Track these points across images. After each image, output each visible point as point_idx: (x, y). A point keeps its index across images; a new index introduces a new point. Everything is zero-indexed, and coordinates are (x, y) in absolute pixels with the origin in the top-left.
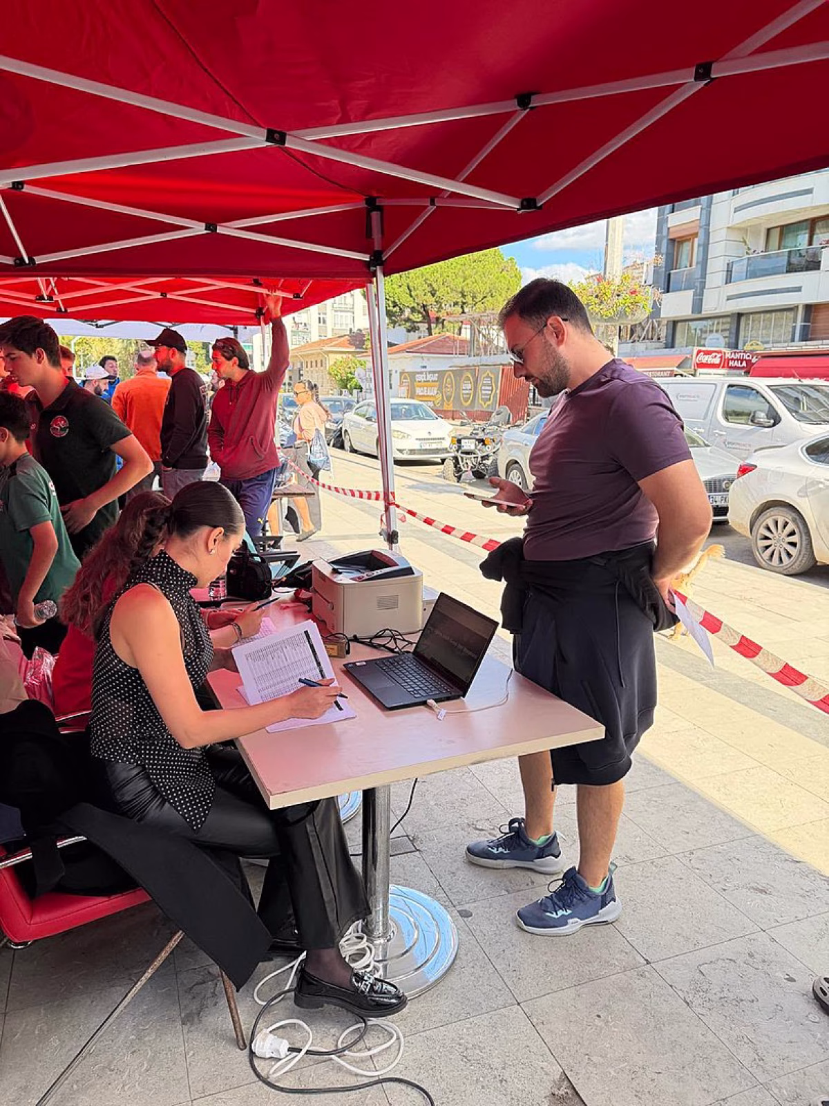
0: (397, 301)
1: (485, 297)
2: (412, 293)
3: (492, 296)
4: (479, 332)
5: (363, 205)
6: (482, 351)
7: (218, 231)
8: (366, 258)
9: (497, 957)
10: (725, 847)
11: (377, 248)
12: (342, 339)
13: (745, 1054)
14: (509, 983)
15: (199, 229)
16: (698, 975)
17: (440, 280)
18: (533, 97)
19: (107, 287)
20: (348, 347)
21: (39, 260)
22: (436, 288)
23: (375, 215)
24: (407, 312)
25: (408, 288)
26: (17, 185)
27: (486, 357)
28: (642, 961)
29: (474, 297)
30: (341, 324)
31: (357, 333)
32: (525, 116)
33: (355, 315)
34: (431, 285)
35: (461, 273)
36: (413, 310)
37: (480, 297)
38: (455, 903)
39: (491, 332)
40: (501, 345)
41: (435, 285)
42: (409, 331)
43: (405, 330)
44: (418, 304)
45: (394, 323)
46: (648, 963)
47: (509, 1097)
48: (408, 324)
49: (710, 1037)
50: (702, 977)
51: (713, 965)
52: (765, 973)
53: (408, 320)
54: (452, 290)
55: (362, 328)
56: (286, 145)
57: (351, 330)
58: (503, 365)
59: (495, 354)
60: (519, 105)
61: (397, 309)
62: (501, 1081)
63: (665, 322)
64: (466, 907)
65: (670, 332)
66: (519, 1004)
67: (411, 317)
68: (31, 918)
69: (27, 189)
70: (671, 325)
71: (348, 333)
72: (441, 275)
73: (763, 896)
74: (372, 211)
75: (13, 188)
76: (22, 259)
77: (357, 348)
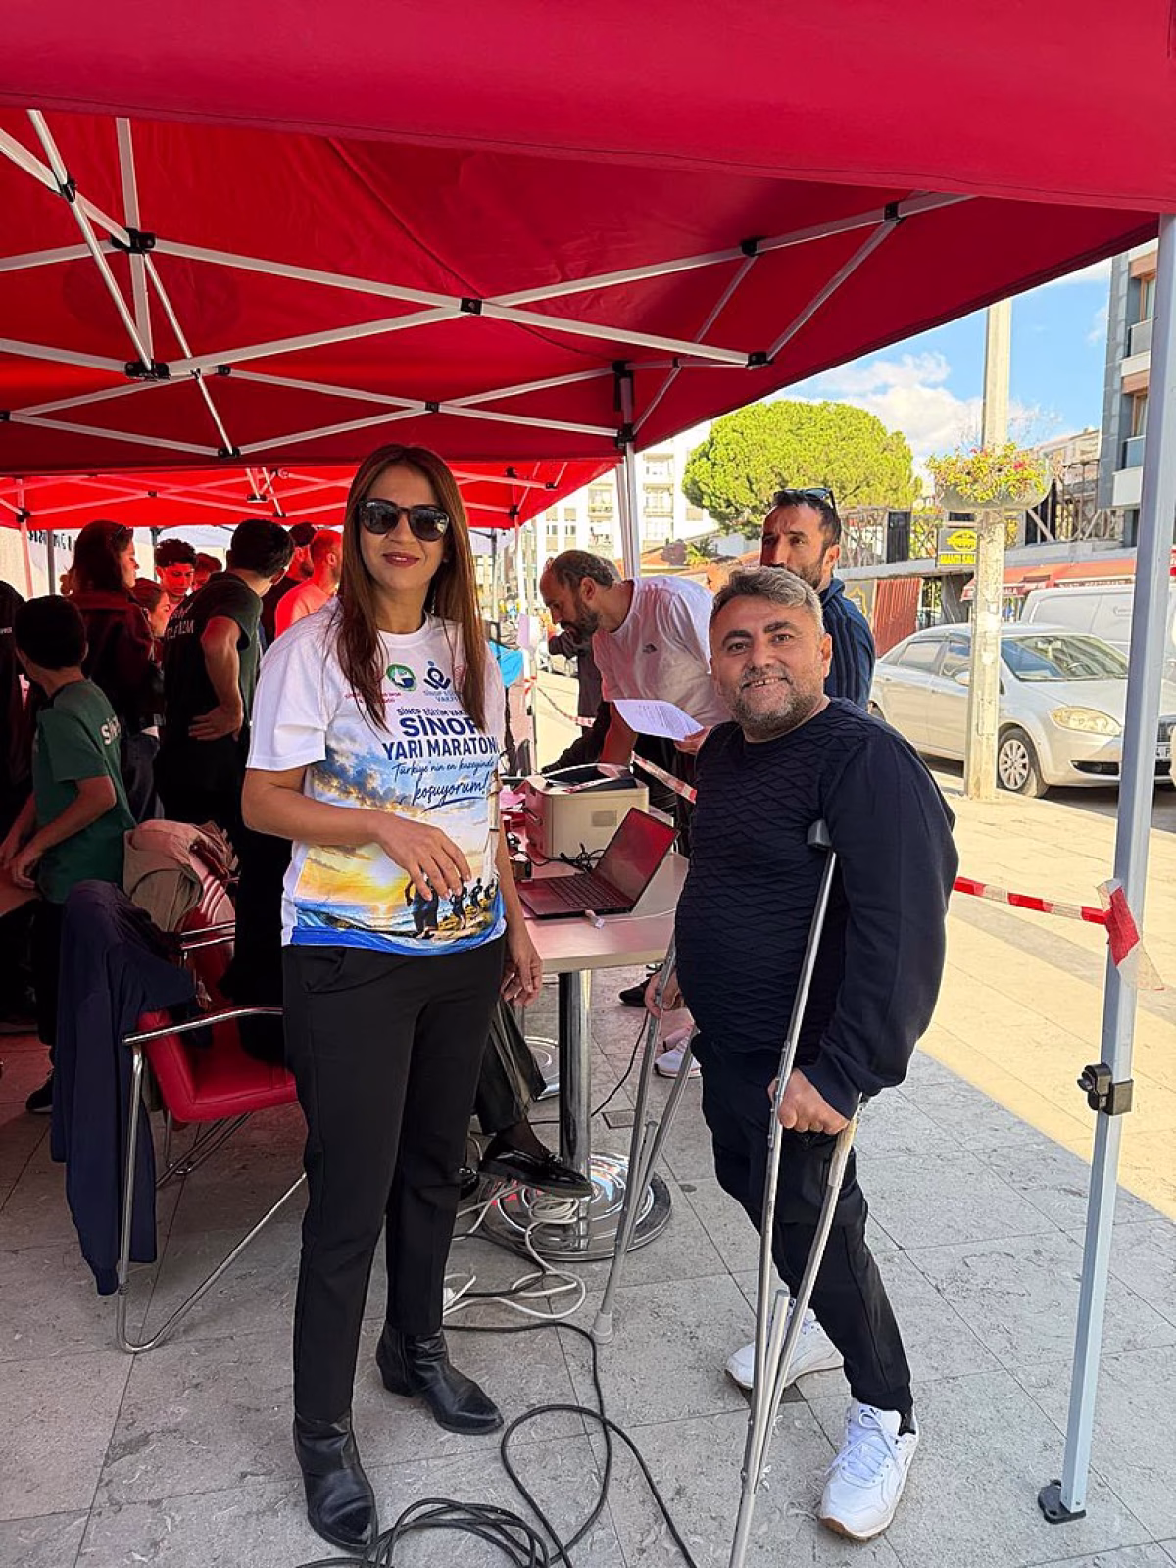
0: (731, 498)
1: (858, 488)
2: (754, 487)
3: (868, 485)
4: (846, 534)
5: (610, 371)
6: (851, 560)
7: (441, 410)
8: (613, 433)
9: (717, 1230)
10: (1042, 1147)
11: (627, 421)
12: (656, 553)
13: (996, 1342)
14: (724, 1254)
15: (418, 408)
16: (960, 1266)
17: (794, 466)
18: (758, 244)
19: (322, 484)
20: (659, 564)
21: (244, 450)
22: (787, 478)
23: (625, 382)
24: (747, 512)
25: (749, 481)
26: (224, 369)
27: (856, 570)
28: (895, 1247)
29: (842, 488)
30: (655, 534)
31: (676, 545)
32: (755, 263)
33: (675, 521)
34: (780, 475)
35: (822, 457)
36: (754, 509)
37: (850, 487)
38: (678, 1178)
39: (864, 534)
40: (879, 552)
41: (785, 475)
42: (749, 538)
43: (743, 537)
44: (762, 502)
45: (727, 528)
46: (901, 1248)
47: (696, 1352)
48: (747, 529)
49: (956, 1321)
50: (966, 1268)
51: (984, 1259)
52: (1050, 1271)
53: (747, 523)
54: (810, 479)
55: (683, 538)
56: (482, 313)
57: (668, 541)
58: (878, 579)
59: (868, 565)
60: (744, 251)
61: (732, 509)
62: (691, 1338)
63: (1120, 512)
64: (692, 1182)
65: (1130, 525)
66: (730, 1274)
67: (752, 519)
68: (195, 1098)
69: (234, 374)
70: (1131, 515)
71: (664, 544)
72: (795, 461)
73: (1076, 1198)
74: (620, 378)
75: (220, 373)
76: (226, 450)
77: (672, 564)
